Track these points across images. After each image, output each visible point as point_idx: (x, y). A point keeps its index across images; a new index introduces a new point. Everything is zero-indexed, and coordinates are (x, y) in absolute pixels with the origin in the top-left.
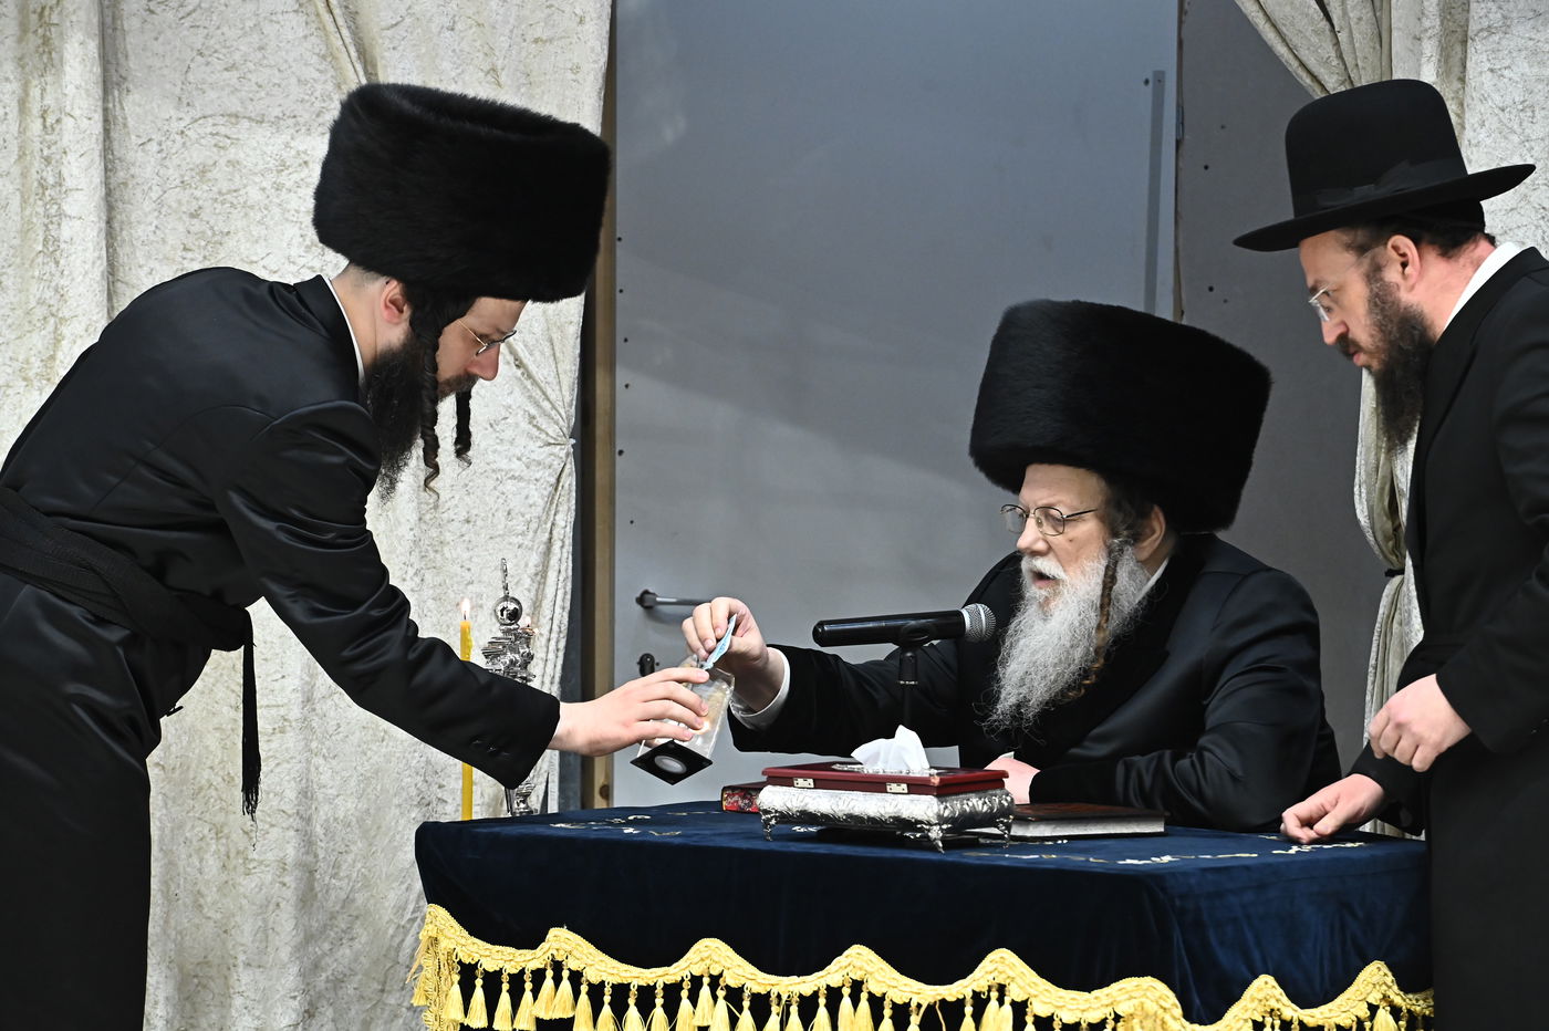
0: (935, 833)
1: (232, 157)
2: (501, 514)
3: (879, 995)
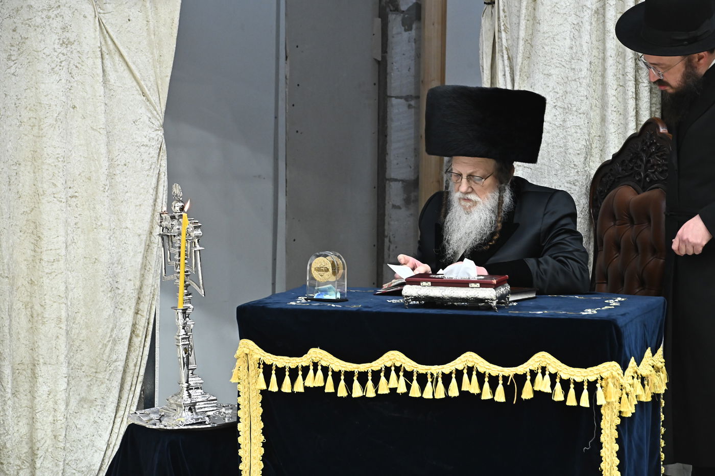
0: (494, 303)
2: (139, 162)
3: (482, 372)
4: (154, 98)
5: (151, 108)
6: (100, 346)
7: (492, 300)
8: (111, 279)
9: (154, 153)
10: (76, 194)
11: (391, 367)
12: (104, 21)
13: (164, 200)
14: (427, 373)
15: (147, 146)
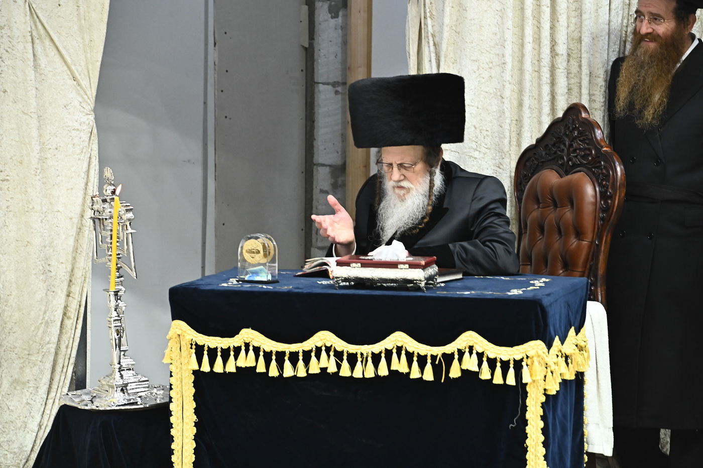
4: (84, 83)
5: (82, 93)
6: (33, 329)
7: (420, 281)
8: (43, 262)
9: (85, 137)
10: (8, 178)
11: (322, 347)
12: (34, 6)
13: (96, 184)
14: (357, 353)
15: (78, 130)
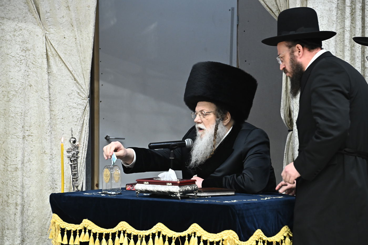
0: (179, 195)
1: (2, 28)
2: (71, 117)
3: (165, 235)
4: (81, 81)
5: (80, 87)
7: (177, 193)
8: (51, 183)
10: (32, 134)
11: (121, 231)
12: (49, 38)
14: (138, 235)
15: (76, 108)
